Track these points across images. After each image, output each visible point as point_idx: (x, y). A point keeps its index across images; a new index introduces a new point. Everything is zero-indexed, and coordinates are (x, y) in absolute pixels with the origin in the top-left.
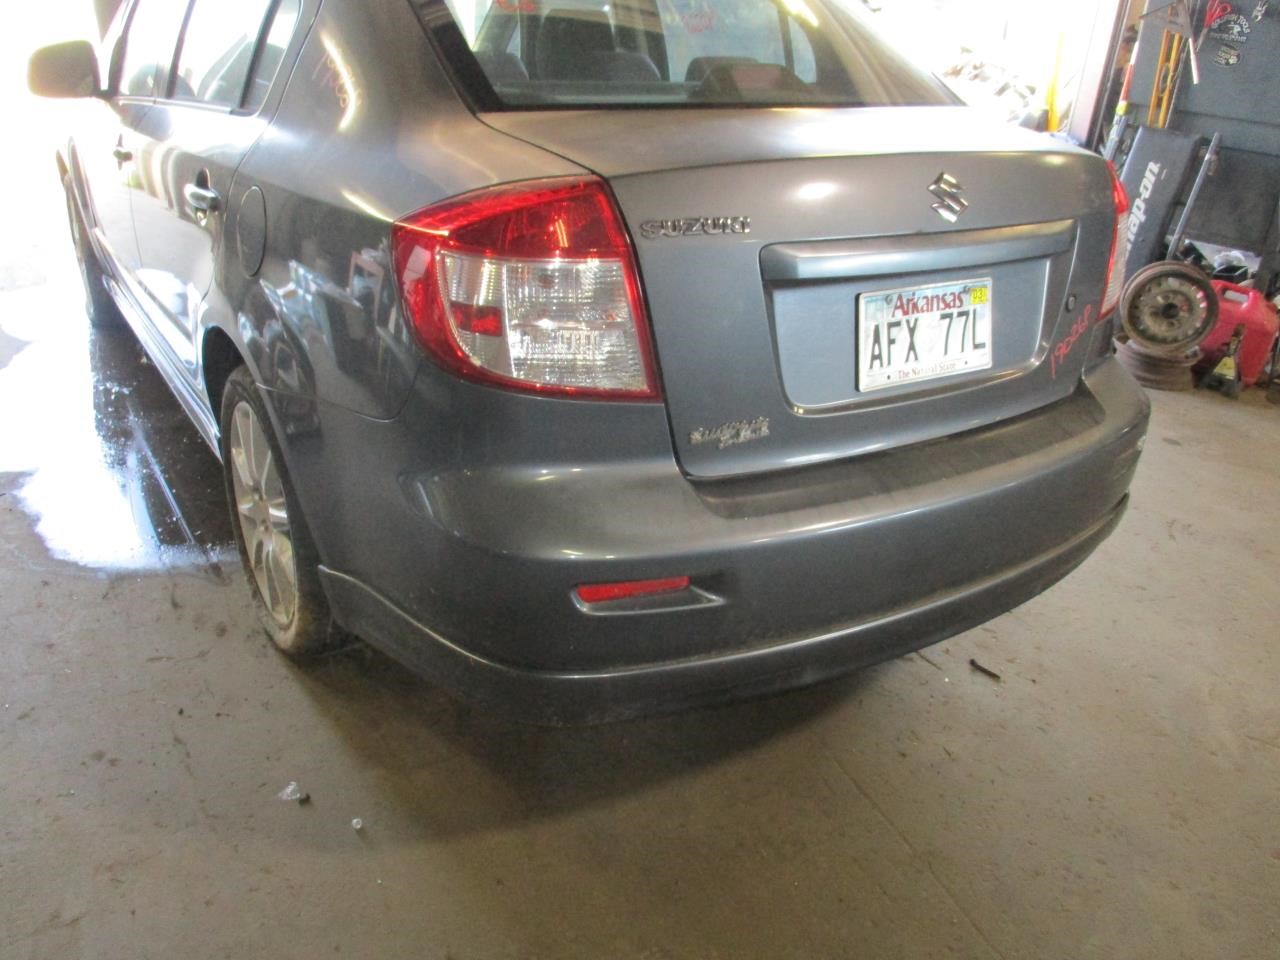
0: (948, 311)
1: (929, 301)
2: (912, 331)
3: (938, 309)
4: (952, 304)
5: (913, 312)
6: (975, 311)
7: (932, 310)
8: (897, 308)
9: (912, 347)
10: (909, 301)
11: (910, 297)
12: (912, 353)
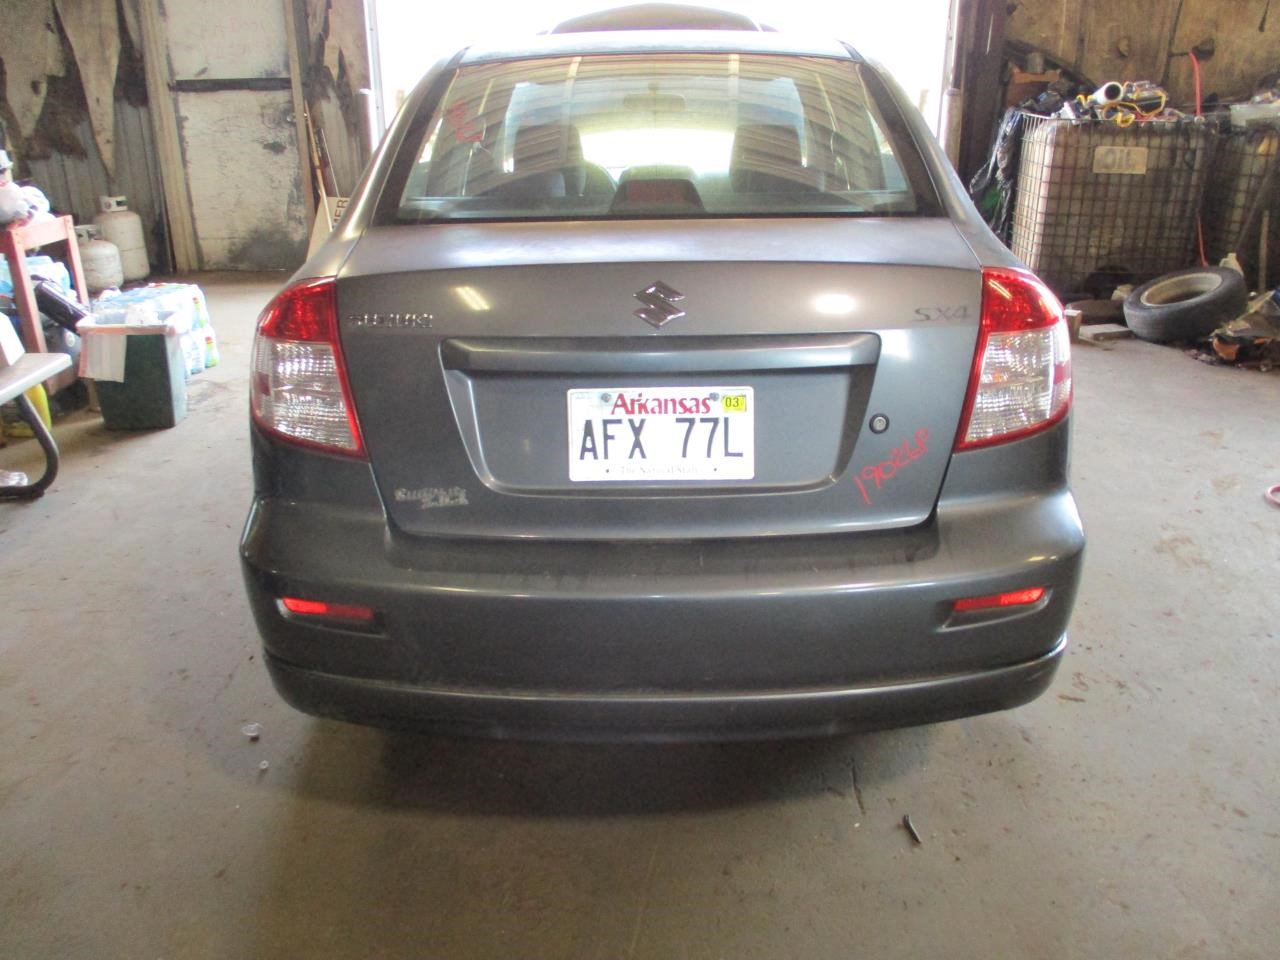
0: (688, 415)
1: (662, 406)
2: (637, 431)
3: (675, 411)
4: (694, 409)
5: (640, 412)
6: (726, 420)
7: (666, 412)
8: (616, 406)
9: (637, 444)
10: (633, 401)
11: (637, 398)
12: (637, 450)
